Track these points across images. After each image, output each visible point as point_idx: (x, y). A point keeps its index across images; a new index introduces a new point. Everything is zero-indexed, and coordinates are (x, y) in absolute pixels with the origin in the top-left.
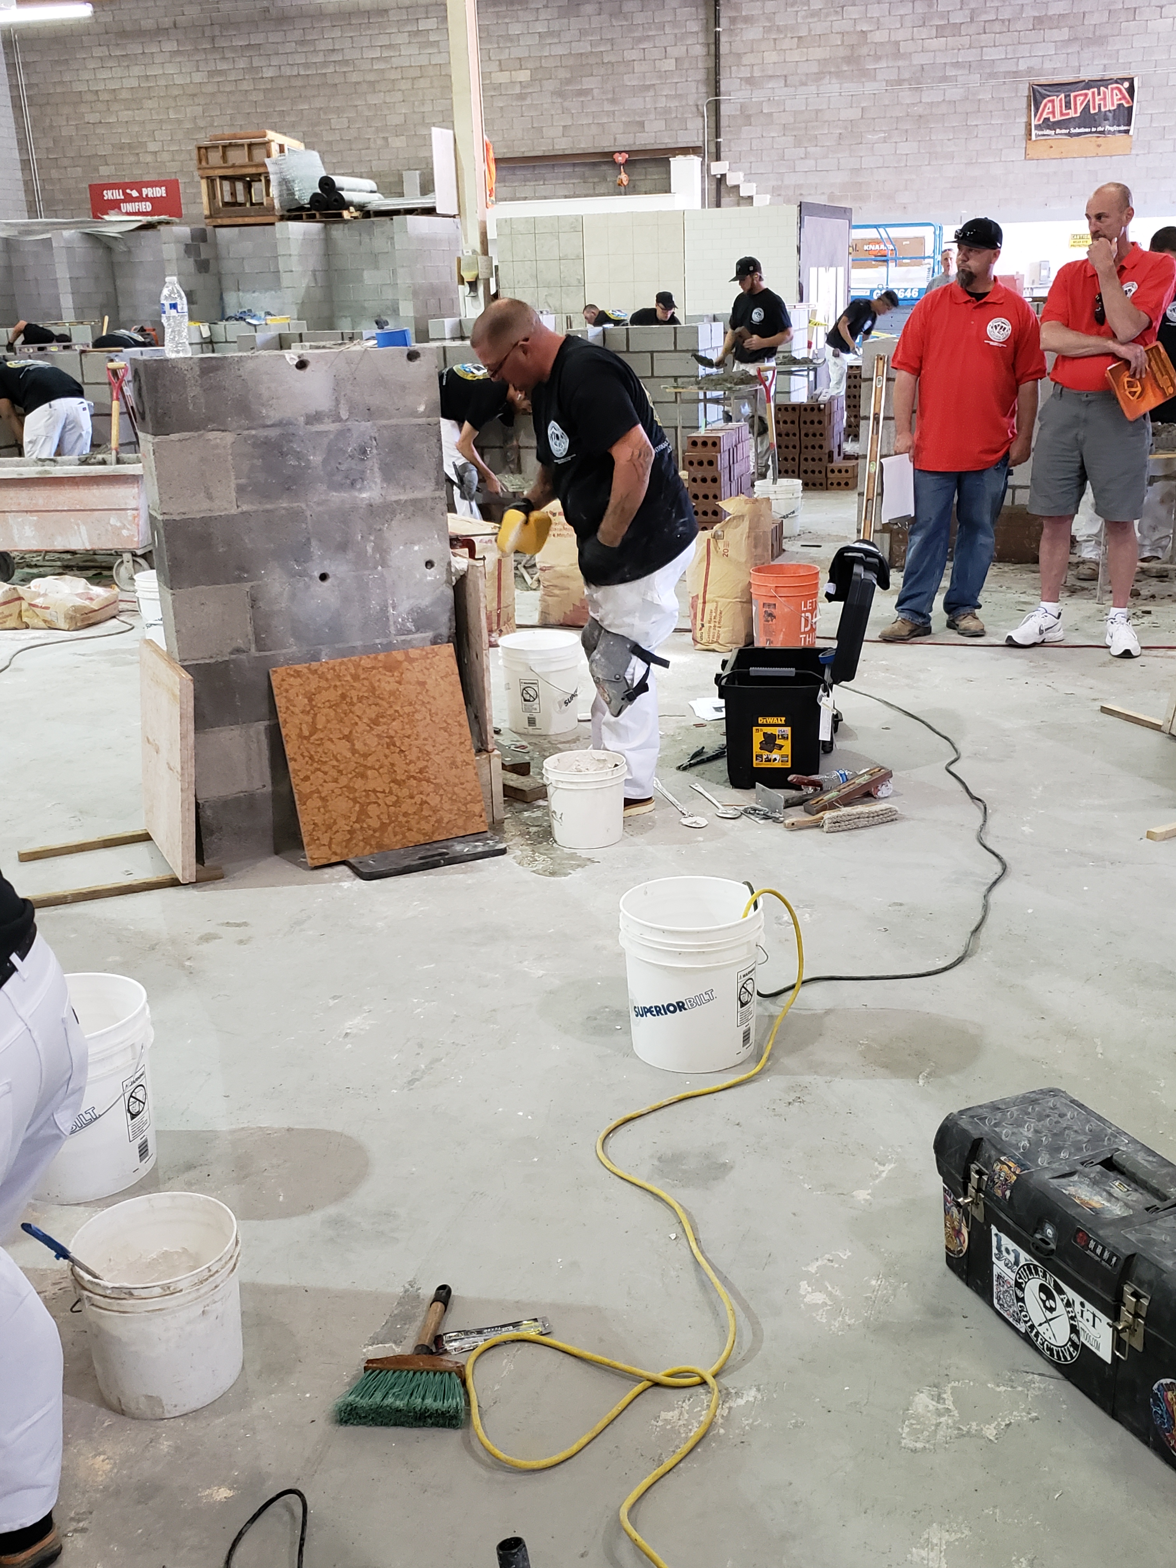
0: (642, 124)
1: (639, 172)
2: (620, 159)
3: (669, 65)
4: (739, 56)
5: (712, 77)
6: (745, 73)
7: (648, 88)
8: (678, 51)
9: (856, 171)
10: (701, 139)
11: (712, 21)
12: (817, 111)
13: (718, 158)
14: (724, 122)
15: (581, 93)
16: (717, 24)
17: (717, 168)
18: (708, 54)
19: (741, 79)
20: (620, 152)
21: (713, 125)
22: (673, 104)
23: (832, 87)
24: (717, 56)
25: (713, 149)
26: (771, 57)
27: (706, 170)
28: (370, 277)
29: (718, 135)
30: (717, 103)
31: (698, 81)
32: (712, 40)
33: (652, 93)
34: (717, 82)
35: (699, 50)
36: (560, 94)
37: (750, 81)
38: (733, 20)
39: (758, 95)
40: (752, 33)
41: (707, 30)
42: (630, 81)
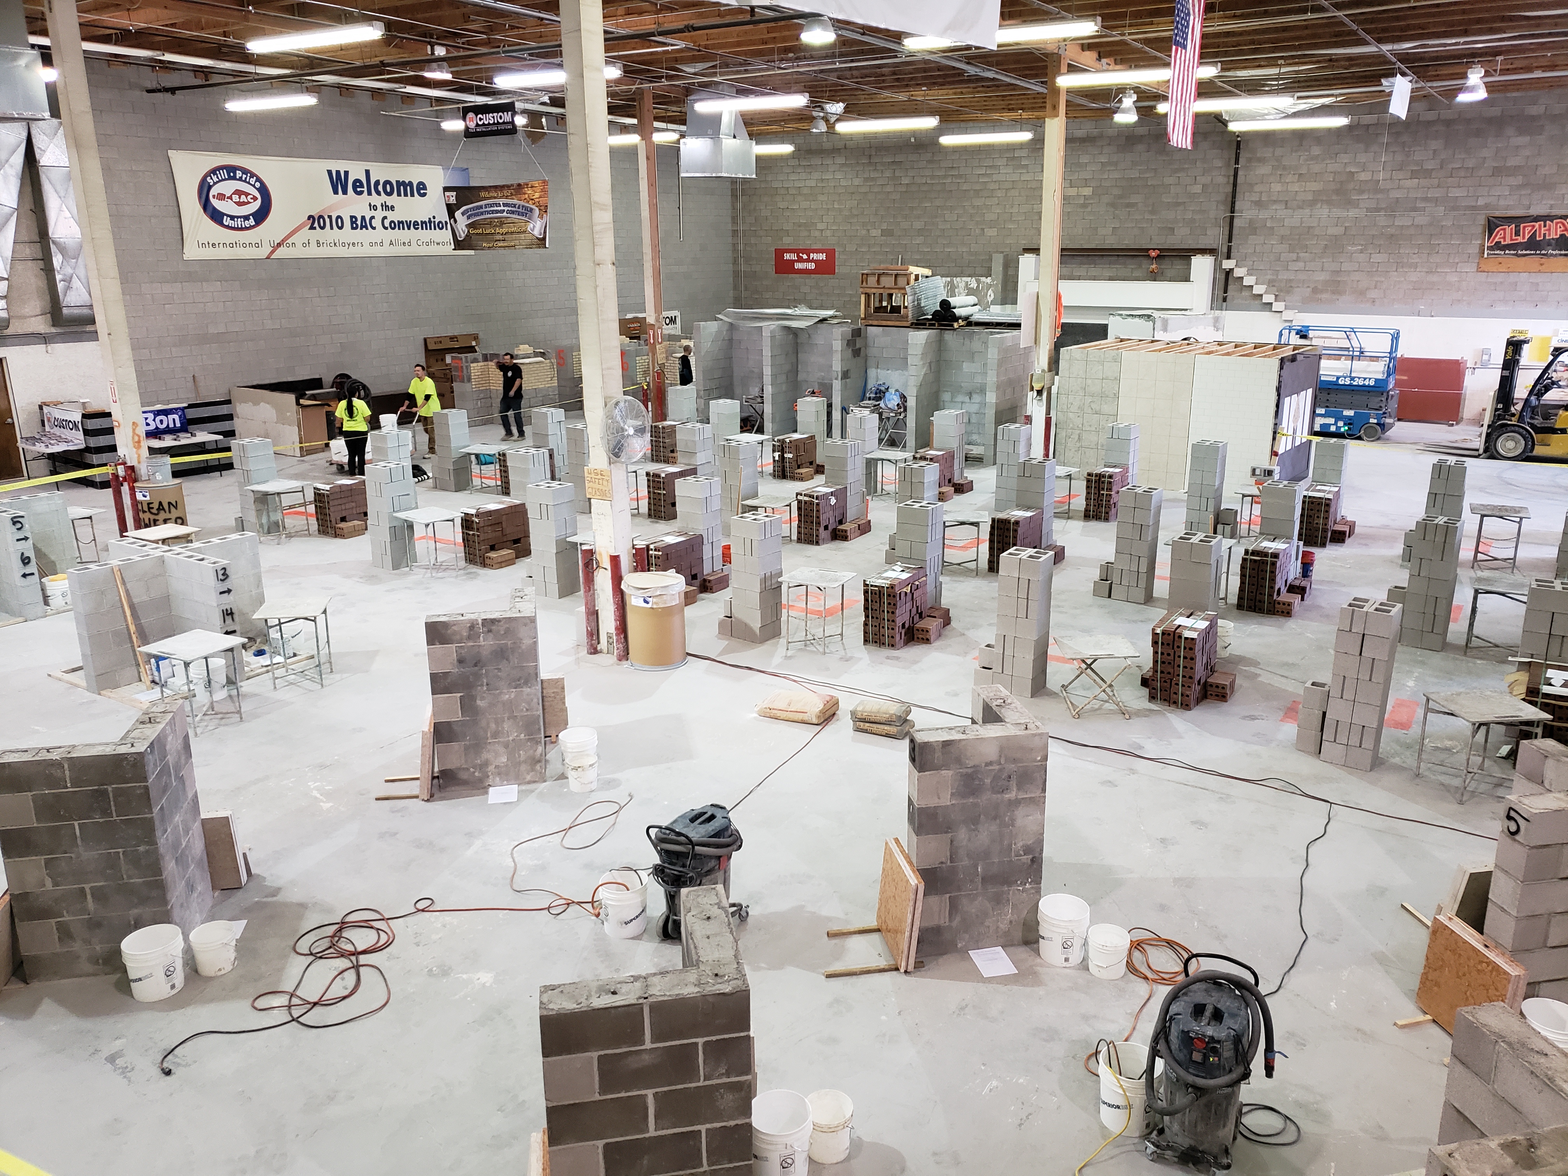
0: (1172, 229)
1: (1166, 264)
2: (1153, 254)
3: (1197, 189)
4: (1251, 185)
5: (1230, 199)
6: (1256, 197)
7: (1178, 204)
8: (1206, 179)
9: (1338, 272)
10: (1217, 242)
11: (1233, 161)
12: (1309, 227)
13: (1229, 257)
14: (1235, 232)
15: (1129, 205)
16: (1237, 162)
17: (1227, 264)
18: (1228, 183)
19: (1252, 201)
20: (1154, 249)
21: (1227, 233)
22: (1197, 217)
23: (1323, 212)
24: (1235, 185)
25: (1225, 250)
26: (1277, 187)
27: (1217, 266)
28: (967, 367)
29: (1230, 240)
30: (1232, 219)
31: (1218, 202)
32: (1232, 173)
33: (1181, 208)
34: (1233, 203)
35: (1221, 180)
36: (1113, 205)
37: (1259, 204)
38: (1250, 160)
39: (1263, 214)
40: (1263, 170)
41: (1228, 165)
42: (1166, 199)
